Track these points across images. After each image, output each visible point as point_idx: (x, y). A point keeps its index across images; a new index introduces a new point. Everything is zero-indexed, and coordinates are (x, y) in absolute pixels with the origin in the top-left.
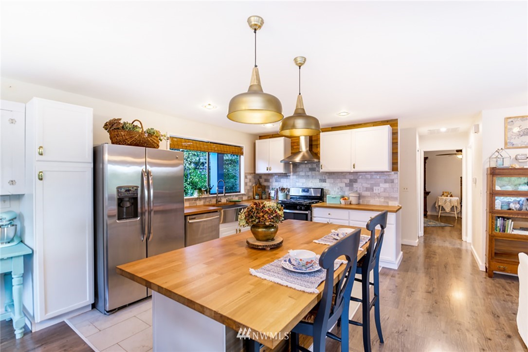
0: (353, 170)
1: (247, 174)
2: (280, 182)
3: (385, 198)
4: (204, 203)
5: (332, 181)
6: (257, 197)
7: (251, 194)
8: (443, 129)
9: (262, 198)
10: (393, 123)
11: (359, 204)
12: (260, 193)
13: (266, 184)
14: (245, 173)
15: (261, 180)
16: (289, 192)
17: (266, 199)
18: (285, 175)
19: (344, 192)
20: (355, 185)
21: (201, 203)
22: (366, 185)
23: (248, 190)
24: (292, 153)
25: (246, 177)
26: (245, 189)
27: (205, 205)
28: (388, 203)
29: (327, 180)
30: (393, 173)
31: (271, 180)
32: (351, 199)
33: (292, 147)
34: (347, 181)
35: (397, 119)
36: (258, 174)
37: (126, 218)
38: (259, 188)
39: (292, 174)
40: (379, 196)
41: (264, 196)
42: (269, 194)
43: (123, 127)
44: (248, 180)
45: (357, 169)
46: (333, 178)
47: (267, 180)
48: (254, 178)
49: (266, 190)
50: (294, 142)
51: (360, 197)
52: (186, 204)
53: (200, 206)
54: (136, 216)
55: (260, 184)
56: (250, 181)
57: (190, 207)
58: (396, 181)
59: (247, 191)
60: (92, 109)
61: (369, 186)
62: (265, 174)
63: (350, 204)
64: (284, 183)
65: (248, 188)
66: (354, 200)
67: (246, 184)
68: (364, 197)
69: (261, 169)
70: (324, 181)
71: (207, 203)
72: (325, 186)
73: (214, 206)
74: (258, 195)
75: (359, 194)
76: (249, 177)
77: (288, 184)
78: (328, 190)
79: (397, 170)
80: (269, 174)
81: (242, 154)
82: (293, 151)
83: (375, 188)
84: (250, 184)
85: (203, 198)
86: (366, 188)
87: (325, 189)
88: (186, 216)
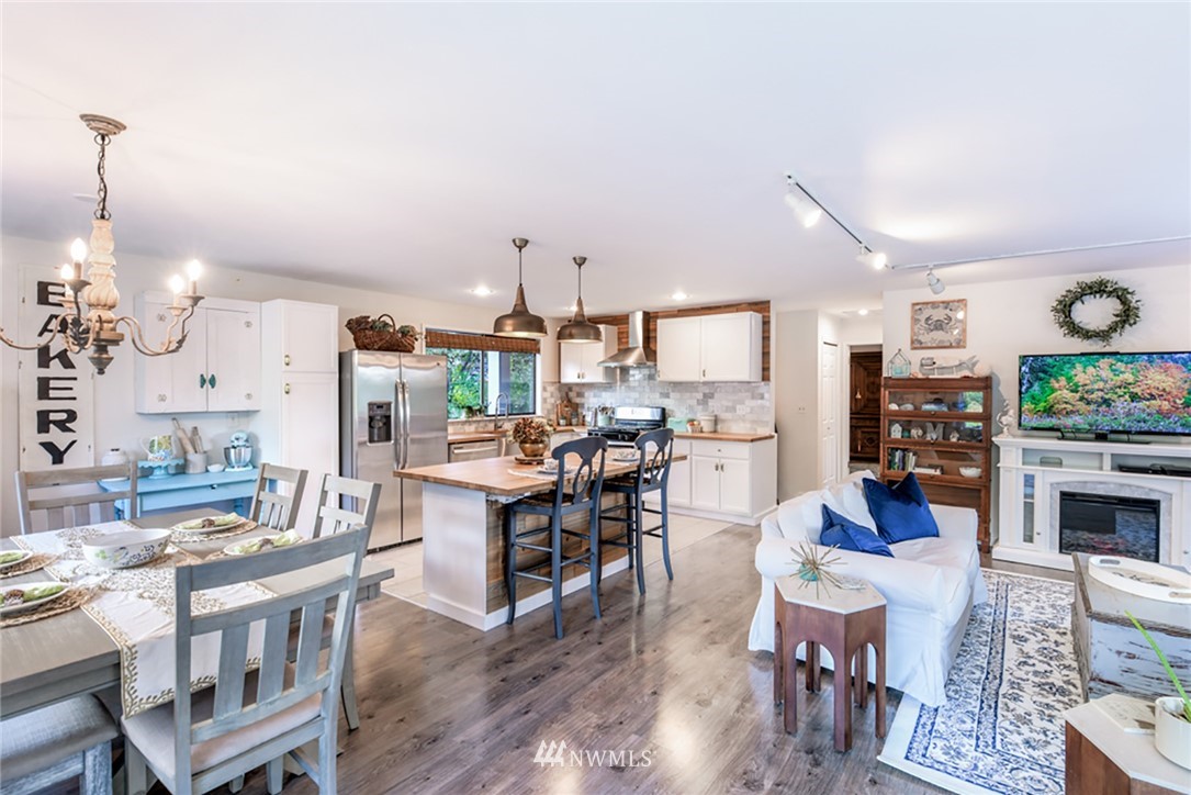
0: (703, 379)
1: (546, 385)
2: (600, 396)
3: (754, 422)
4: (476, 428)
5: (678, 395)
6: (562, 422)
7: (553, 417)
8: (863, 312)
9: (571, 425)
10: (761, 306)
11: (715, 432)
12: (568, 416)
13: (578, 400)
14: (544, 382)
15: (572, 394)
16: (613, 413)
17: (577, 425)
18: (608, 386)
19: (695, 413)
20: (711, 403)
21: (472, 428)
22: (725, 403)
23: (548, 411)
24: (619, 350)
25: (544, 389)
26: (543, 409)
27: (477, 432)
28: (755, 430)
29: (672, 395)
30: (763, 383)
31: (586, 394)
32: (703, 424)
33: (619, 339)
34: (700, 396)
35: (769, 302)
36: (566, 385)
37: (378, 441)
38: (566, 406)
39: (619, 383)
40: (743, 419)
41: (574, 421)
42: (584, 417)
43: (371, 327)
44: (547, 395)
45: (709, 378)
46: (679, 391)
47: (580, 395)
48: (560, 390)
49: (580, 410)
50: (622, 333)
51: (716, 421)
52: (450, 429)
53: (469, 433)
54: (388, 438)
55: (569, 401)
56: (552, 396)
57: (454, 434)
58: (766, 396)
59: (546, 412)
60: (337, 307)
61: (730, 404)
62: (577, 384)
63: (702, 432)
64: (607, 399)
65: (549, 407)
66: (707, 426)
67: (544, 400)
68: (723, 421)
69: (570, 376)
70: (667, 396)
71: (481, 430)
72: (669, 404)
73: (491, 433)
74: (565, 418)
75: (716, 416)
76: (551, 389)
77: (613, 401)
78: (673, 411)
79: (768, 380)
80: (583, 385)
81: (538, 351)
82: (622, 347)
83: (738, 407)
84: (553, 400)
85: (475, 422)
86: (727, 407)
87: (667, 408)
88: (449, 444)
